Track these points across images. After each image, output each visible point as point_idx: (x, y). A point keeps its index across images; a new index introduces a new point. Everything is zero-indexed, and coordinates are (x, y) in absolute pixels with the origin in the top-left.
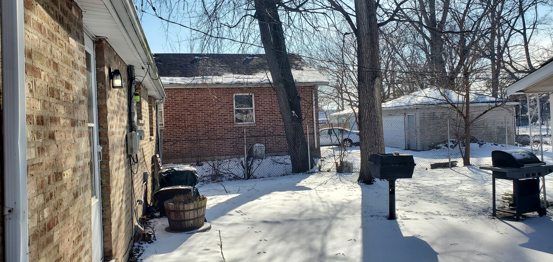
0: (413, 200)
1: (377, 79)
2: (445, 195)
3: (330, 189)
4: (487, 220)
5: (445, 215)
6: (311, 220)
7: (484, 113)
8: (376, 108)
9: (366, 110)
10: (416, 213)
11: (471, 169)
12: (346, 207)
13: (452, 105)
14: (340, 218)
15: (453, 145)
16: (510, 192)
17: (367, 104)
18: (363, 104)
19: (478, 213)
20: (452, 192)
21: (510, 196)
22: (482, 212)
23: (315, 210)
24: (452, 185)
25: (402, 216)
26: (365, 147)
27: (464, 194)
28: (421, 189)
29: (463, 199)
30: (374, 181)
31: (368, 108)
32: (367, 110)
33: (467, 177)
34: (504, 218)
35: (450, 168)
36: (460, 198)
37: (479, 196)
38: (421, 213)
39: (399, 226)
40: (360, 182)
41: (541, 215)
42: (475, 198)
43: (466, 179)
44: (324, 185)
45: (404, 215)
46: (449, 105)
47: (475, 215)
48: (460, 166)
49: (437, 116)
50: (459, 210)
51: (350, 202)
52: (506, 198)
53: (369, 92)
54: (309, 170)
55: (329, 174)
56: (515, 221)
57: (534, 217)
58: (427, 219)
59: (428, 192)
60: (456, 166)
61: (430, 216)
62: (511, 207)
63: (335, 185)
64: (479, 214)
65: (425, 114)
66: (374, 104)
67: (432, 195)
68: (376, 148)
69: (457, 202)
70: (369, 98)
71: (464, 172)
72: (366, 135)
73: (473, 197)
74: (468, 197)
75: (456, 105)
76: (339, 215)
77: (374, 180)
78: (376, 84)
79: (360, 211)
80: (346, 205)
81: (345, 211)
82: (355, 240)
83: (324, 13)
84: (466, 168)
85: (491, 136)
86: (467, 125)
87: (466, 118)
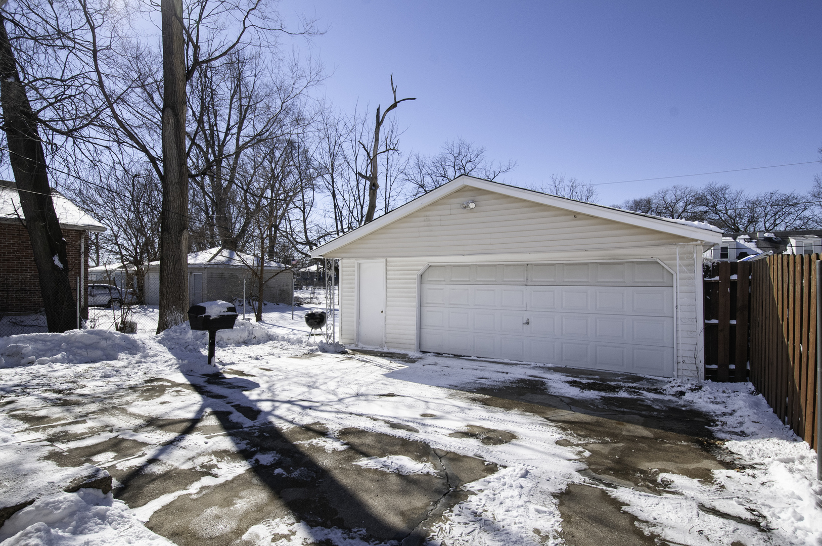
1: (185, 231)
7: (276, 274)
8: (183, 268)
11: (263, 324)
18: (167, 256)
53: (174, 244)
65: (214, 274)
78: (184, 236)
83: (107, 147)
86: (261, 285)
87: (261, 278)
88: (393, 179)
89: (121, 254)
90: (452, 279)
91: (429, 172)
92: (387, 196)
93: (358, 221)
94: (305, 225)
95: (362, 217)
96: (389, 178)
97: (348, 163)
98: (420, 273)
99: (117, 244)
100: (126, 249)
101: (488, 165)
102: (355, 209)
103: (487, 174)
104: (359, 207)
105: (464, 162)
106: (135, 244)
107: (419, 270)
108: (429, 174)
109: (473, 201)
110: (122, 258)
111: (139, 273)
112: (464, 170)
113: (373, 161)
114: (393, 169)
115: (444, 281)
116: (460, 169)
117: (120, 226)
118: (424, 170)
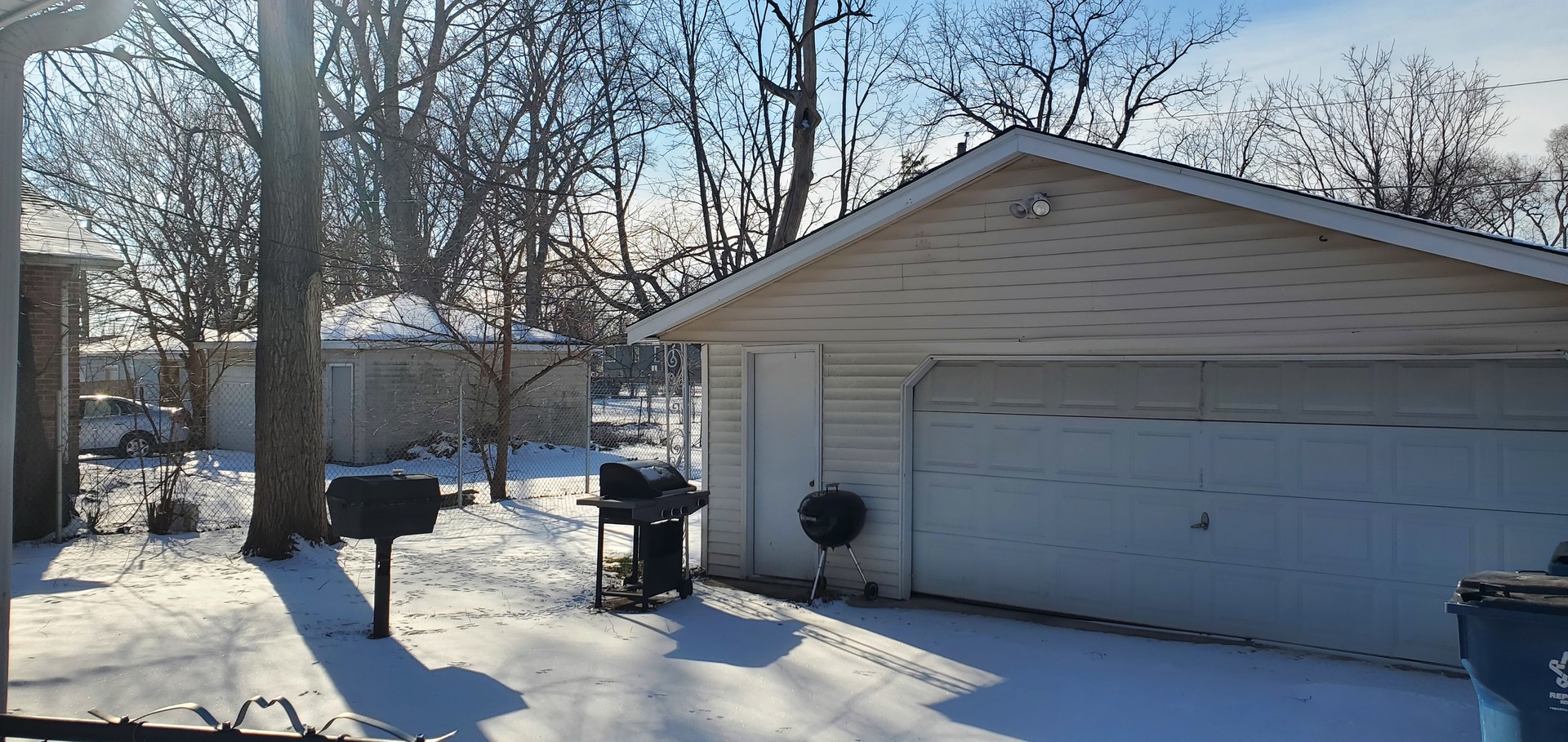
0: (412, 588)
1: (314, 276)
2: (482, 571)
3: (167, 579)
4: (588, 617)
5: (498, 615)
6: (170, 663)
7: (544, 372)
8: (308, 353)
9: (280, 357)
10: (433, 616)
11: (510, 508)
12: (248, 620)
13: (465, 346)
14: (245, 649)
15: (451, 449)
16: (613, 555)
17: (285, 343)
19: (565, 604)
20: (494, 564)
21: (617, 563)
22: (572, 602)
23: (163, 637)
24: (486, 549)
25: (402, 626)
26: (272, 459)
27: (522, 566)
28: (419, 561)
29: (524, 578)
30: (294, 548)
31: (288, 352)
32: (283, 359)
33: (511, 528)
34: (618, 610)
35: (462, 508)
36: (517, 575)
37: (556, 568)
38: (444, 616)
39: (408, 649)
40: (250, 554)
41: (683, 596)
42: (548, 572)
43: (509, 531)
44: (137, 570)
45: (406, 625)
46: (457, 347)
47: (560, 610)
48: (484, 502)
49: (412, 373)
50: (524, 602)
51: (254, 607)
52: (610, 568)
53: (291, 310)
54: (55, 529)
55: (129, 540)
56: (639, 613)
57: (672, 600)
58: (462, 628)
59: (438, 566)
60: (473, 503)
61: (466, 621)
62: (628, 585)
63: (175, 567)
64: (567, 606)
65: (381, 367)
66: (303, 344)
67: (454, 575)
68: (304, 462)
69: (515, 584)
70: (291, 327)
71: (497, 515)
72: (278, 426)
73: (543, 571)
74: (533, 572)
75: (477, 348)
76: (241, 642)
77: (295, 545)
78: (313, 289)
79: (292, 627)
80: (245, 615)
81: (251, 631)
82: (315, 692)
84: (498, 506)
85: (540, 427)
86: (504, 400)
87: (501, 384)
88: (863, 87)
89: (149, 314)
90: (998, 401)
91: (978, 52)
92: (849, 138)
93: (767, 210)
94: (621, 225)
95: (778, 198)
96: (852, 85)
97: (737, 46)
98: (909, 382)
99: (137, 286)
100: (163, 301)
101: (1156, 24)
102: (759, 176)
103: (1154, 50)
104: (770, 172)
105: (1081, 18)
106: (184, 289)
107: (907, 374)
108: (974, 59)
109: (1046, 196)
110: (151, 326)
111: (193, 360)
112: (1083, 42)
113: (803, 48)
114: (862, 59)
115: (975, 404)
116: (1068, 40)
117: (145, 243)
118: (961, 47)
